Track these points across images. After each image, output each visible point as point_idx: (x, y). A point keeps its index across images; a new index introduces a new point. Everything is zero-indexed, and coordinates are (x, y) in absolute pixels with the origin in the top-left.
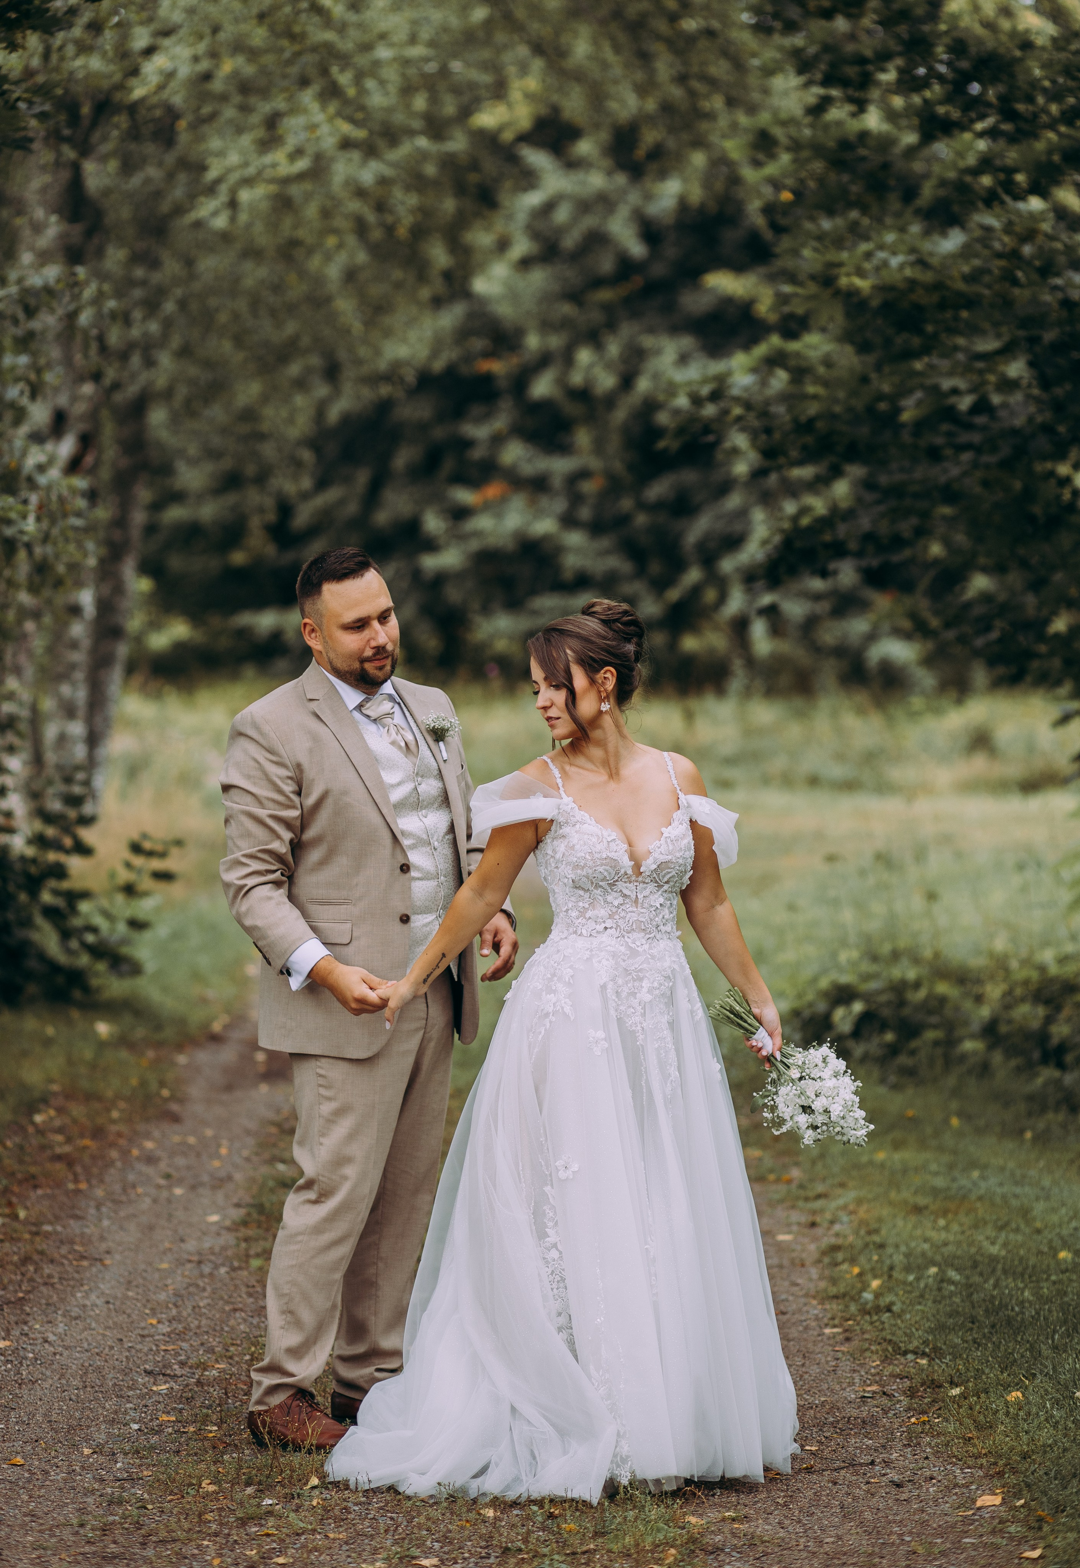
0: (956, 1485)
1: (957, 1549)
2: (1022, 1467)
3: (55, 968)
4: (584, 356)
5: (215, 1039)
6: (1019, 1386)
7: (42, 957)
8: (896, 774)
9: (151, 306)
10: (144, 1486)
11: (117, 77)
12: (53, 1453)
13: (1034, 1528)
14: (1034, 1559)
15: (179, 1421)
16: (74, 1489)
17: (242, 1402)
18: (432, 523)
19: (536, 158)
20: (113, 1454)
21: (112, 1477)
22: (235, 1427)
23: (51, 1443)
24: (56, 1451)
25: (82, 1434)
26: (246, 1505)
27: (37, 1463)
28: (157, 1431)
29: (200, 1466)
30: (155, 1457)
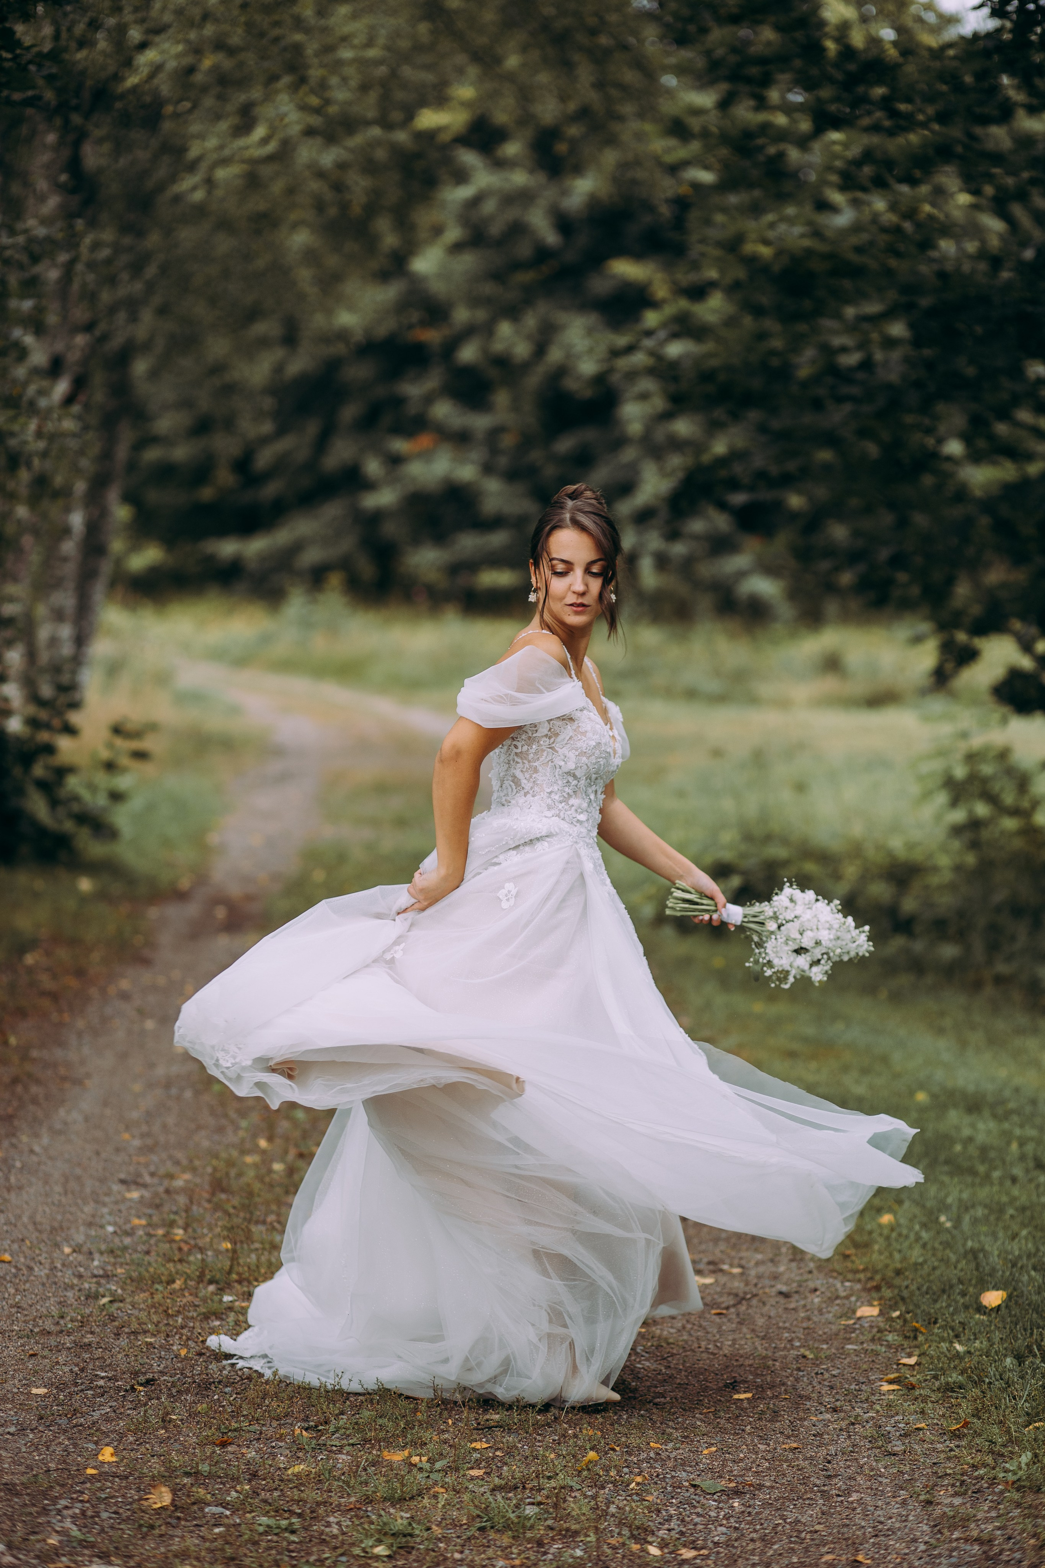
0: (837, 1297)
1: (842, 1354)
2: (897, 1281)
3: (42, 832)
4: (505, 328)
5: (181, 896)
6: (890, 1210)
7: (34, 823)
8: (765, 689)
9: (137, 268)
10: (117, 1282)
11: (111, 69)
12: (37, 1252)
13: (909, 1337)
14: (910, 1365)
15: (149, 1225)
16: (55, 1283)
17: (205, 1209)
18: (373, 467)
19: (469, 158)
20: (91, 1253)
21: (89, 1274)
22: (199, 1231)
23: (35, 1242)
24: (40, 1249)
25: (63, 1235)
26: (209, 1301)
27: (22, 1260)
28: (130, 1233)
29: (168, 1265)
30: (127, 1256)
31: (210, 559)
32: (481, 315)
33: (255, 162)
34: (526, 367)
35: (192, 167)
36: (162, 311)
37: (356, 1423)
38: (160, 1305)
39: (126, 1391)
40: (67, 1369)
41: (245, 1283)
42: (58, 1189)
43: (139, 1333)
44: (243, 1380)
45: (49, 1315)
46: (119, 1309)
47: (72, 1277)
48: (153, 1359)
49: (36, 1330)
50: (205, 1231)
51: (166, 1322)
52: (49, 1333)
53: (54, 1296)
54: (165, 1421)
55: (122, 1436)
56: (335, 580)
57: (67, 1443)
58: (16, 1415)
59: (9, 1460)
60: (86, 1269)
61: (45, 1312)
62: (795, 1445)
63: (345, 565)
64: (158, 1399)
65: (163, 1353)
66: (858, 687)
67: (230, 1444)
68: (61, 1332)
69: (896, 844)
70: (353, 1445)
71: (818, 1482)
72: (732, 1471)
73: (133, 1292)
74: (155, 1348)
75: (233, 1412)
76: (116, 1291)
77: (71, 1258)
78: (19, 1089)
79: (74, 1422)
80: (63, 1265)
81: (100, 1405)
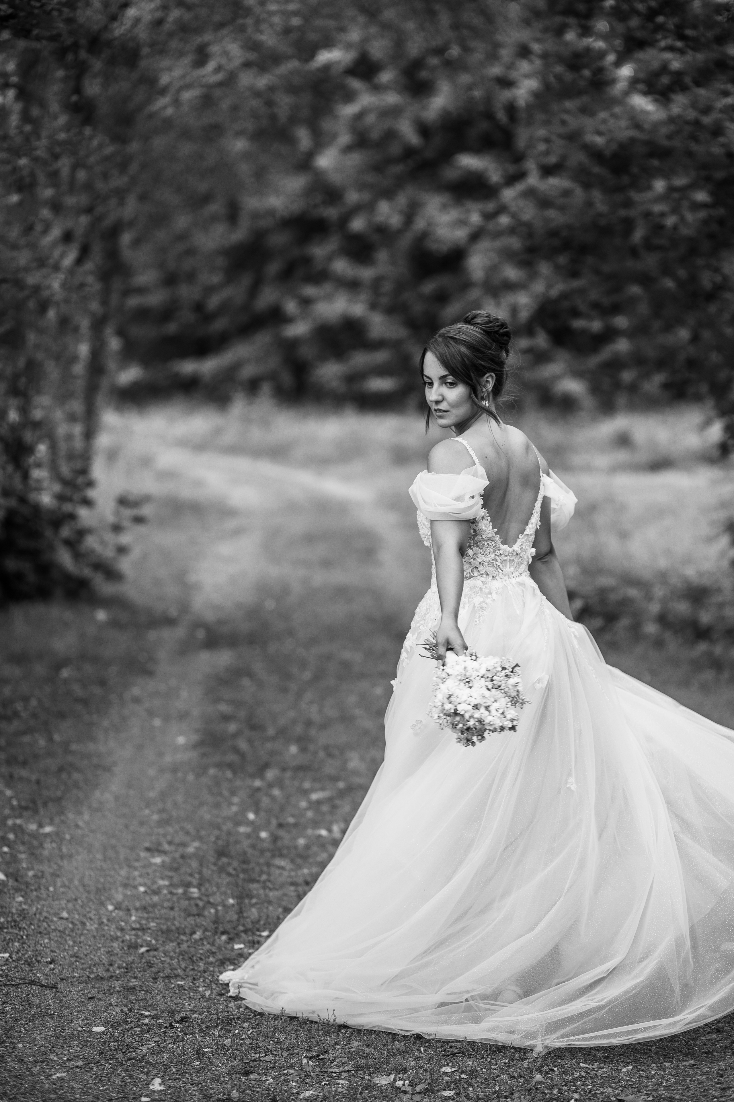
4: (383, 206)
7: (62, 571)
11: (103, 22)
15: (171, 885)
16: (104, 936)
17: (213, 871)
18: (291, 307)
19: (355, 84)
20: (128, 910)
21: (129, 928)
22: (210, 890)
23: (85, 901)
24: (90, 908)
25: (106, 894)
26: (223, 949)
27: (77, 916)
28: (157, 892)
29: (188, 919)
30: (157, 911)
31: (177, 375)
32: (366, 196)
33: (210, 87)
34: (400, 232)
35: (163, 91)
36: (143, 198)
37: (349, 1052)
38: (186, 953)
39: (166, 1027)
40: (118, 1010)
41: (250, 933)
42: (99, 856)
43: (171, 977)
44: (255, 1016)
45: (100, 964)
46: (154, 956)
47: (116, 930)
48: (185, 999)
49: (92, 976)
50: (215, 889)
51: (191, 967)
52: (102, 978)
53: (103, 947)
54: (199, 1054)
55: (166, 1067)
56: (266, 388)
57: (124, 1074)
58: (82, 1051)
59: (80, 1091)
60: (126, 923)
61: (98, 961)
62: (692, 1062)
63: (272, 377)
64: (192, 1034)
65: (192, 994)
66: (643, 456)
67: (252, 1072)
68: (111, 977)
69: (690, 572)
70: (348, 1071)
71: (716, 1094)
72: (647, 1086)
73: (164, 942)
74: (185, 990)
75: (251, 1044)
76: (150, 941)
77: (114, 914)
78: (64, 776)
79: (128, 1055)
80: (108, 920)
81: (147, 1041)
